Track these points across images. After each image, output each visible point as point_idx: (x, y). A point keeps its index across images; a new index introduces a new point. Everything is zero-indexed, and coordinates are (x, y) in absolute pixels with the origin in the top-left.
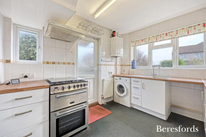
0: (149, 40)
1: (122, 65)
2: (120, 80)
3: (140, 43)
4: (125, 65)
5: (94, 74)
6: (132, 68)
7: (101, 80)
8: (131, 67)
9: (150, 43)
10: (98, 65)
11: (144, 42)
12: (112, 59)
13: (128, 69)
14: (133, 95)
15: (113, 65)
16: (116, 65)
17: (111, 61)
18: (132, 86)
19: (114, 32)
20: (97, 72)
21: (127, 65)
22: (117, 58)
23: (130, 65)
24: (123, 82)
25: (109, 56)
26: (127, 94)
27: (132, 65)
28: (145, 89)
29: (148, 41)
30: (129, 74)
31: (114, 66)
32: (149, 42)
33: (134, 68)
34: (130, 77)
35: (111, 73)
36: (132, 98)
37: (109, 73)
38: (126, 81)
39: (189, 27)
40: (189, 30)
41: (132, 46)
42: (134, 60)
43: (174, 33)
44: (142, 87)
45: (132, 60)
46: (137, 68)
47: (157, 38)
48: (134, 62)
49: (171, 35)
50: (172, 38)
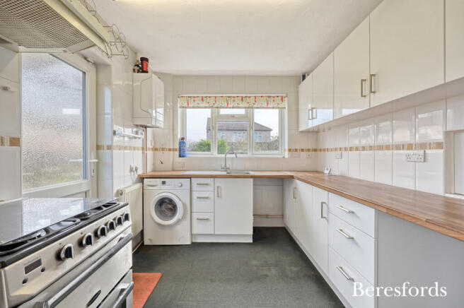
0: (216, 102)
1: (156, 149)
2: (163, 187)
3: (198, 104)
4: (163, 149)
5: (85, 177)
6: (180, 156)
7: (115, 191)
8: (177, 153)
9: (218, 107)
10: (98, 148)
11: (204, 104)
12: (137, 133)
13: (171, 158)
14: (195, 216)
15: (138, 149)
16: (144, 149)
17: (135, 138)
18: (195, 195)
19: (144, 60)
20: (95, 171)
21: (170, 150)
22: (148, 129)
23: (176, 150)
24: (170, 190)
25: (131, 124)
26: (184, 216)
27: (180, 150)
28: (220, 197)
29: (214, 104)
30: (173, 170)
31: (141, 152)
32: (216, 106)
33: (183, 157)
34: (189, 177)
35: (136, 170)
36: (195, 222)
37: (131, 170)
38: (182, 185)
39: (269, 97)
40: (268, 101)
41: (179, 106)
42: (183, 139)
43: (252, 100)
44: (216, 194)
45: (179, 137)
46: (190, 155)
47: (229, 101)
48: (184, 143)
49: (248, 103)
50: (249, 108)
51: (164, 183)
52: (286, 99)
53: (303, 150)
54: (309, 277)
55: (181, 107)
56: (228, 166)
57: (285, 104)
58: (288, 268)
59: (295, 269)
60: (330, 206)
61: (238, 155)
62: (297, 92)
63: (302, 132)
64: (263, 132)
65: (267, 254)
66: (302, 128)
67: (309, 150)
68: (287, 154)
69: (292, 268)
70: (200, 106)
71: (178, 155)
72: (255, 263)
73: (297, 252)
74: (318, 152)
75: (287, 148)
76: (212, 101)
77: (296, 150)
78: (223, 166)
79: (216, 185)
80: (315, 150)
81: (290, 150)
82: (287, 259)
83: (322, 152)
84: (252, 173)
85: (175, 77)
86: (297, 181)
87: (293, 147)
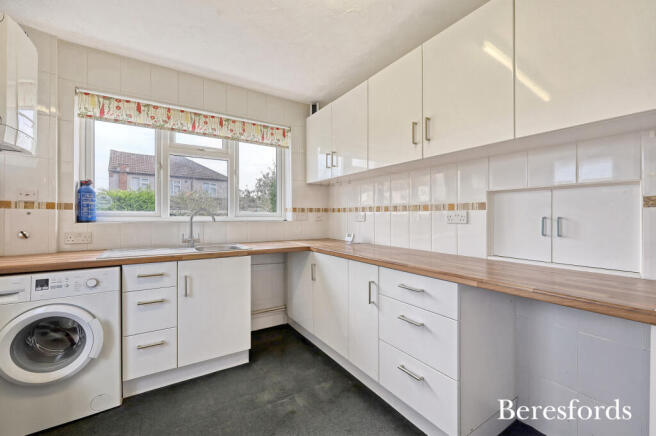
0: (169, 118)
2: (44, 293)
4: (29, 204)
6: (79, 220)
8: (72, 214)
9: (172, 129)
11: (142, 118)
13: (56, 226)
21: (50, 206)
23: (68, 206)
26: (104, 352)
27: (79, 206)
28: (191, 296)
29: (166, 122)
32: (168, 126)
34: (119, 264)
36: (131, 356)
38: (98, 283)
39: (264, 126)
40: (264, 133)
41: (77, 111)
42: (86, 183)
43: (238, 128)
44: (182, 291)
45: (76, 179)
46: (107, 217)
47: (196, 122)
48: (91, 192)
49: (232, 131)
50: (233, 139)
51: (42, 284)
52: (289, 134)
53: (311, 210)
54: (349, 391)
55: (81, 115)
56: (195, 236)
57: (288, 142)
58: (317, 387)
59: (327, 385)
60: (381, 285)
61: (217, 218)
62: (304, 127)
63: (310, 185)
64: (217, 183)
65: (278, 376)
66: (310, 180)
67: (318, 210)
68: (290, 216)
69: (323, 384)
70: (132, 120)
71: (74, 219)
72: (266, 396)
73: (320, 358)
74: (330, 213)
75: (289, 206)
76: (161, 115)
77: (303, 210)
78: (187, 237)
79: (182, 274)
80: (326, 210)
81: (294, 210)
82: (311, 373)
83: (336, 213)
84: (245, 247)
85: (64, 44)
86: (317, 254)
87: (299, 206)
